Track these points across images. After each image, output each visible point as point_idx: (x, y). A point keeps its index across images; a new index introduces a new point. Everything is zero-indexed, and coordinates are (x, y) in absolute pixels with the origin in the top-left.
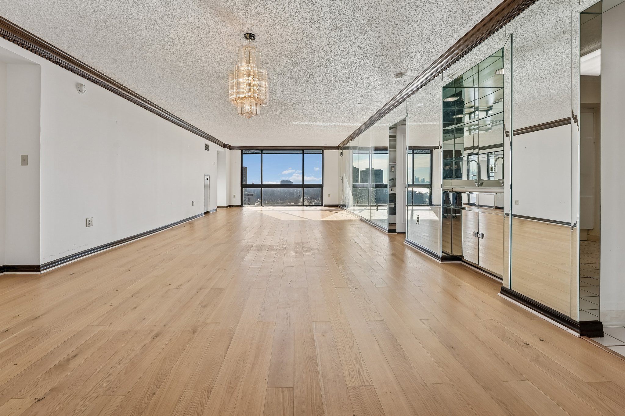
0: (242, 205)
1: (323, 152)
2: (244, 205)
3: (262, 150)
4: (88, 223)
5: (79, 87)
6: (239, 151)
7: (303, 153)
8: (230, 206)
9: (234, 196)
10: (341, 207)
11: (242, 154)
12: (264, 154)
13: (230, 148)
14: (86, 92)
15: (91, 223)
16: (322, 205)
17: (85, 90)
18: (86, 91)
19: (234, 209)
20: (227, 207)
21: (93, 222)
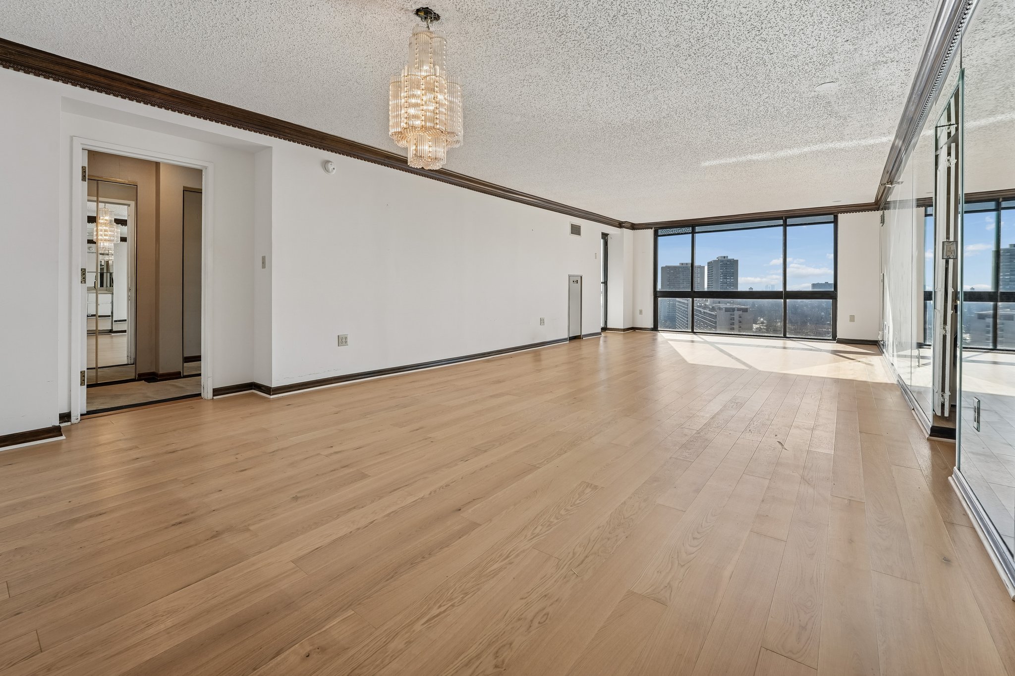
0: (655, 328)
1: (836, 218)
2: (659, 329)
4: (342, 341)
5: (325, 164)
6: (650, 232)
8: (634, 329)
9: (641, 312)
10: (875, 345)
11: (656, 235)
12: (697, 233)
13: (634, 227)
14: (334, 171)
15: (346, 342)
16: (834, 338)
17: (332, 167)
18: (334, 169)
19: (638, 335)
20: (624, 330)
21: (349, 340)
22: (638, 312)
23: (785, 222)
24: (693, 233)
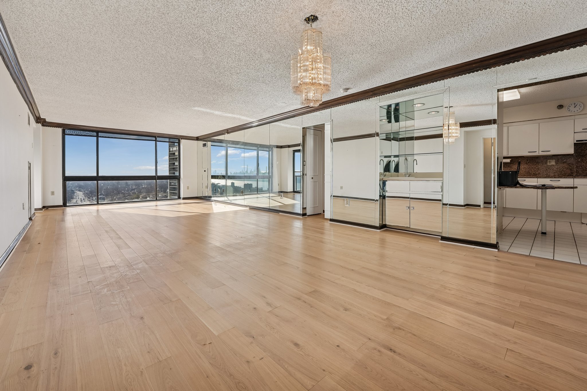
0: (65, 205)
1: (179, 141)
2: (67, 205)
3: (98, 132)
6: (60, 130)
7: (156, 141)
9: (53, 193)
11: (64, 134)
12: (100, 137)
13: (44, 123)
16: (179, 198)
22: (50, 193)
23: (156, 138)
24: (97, 136)
